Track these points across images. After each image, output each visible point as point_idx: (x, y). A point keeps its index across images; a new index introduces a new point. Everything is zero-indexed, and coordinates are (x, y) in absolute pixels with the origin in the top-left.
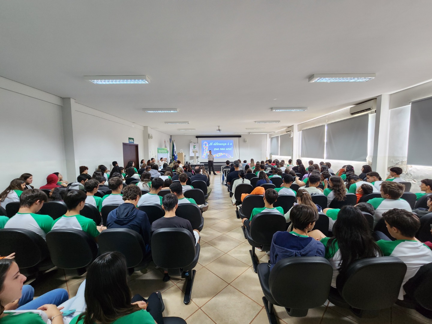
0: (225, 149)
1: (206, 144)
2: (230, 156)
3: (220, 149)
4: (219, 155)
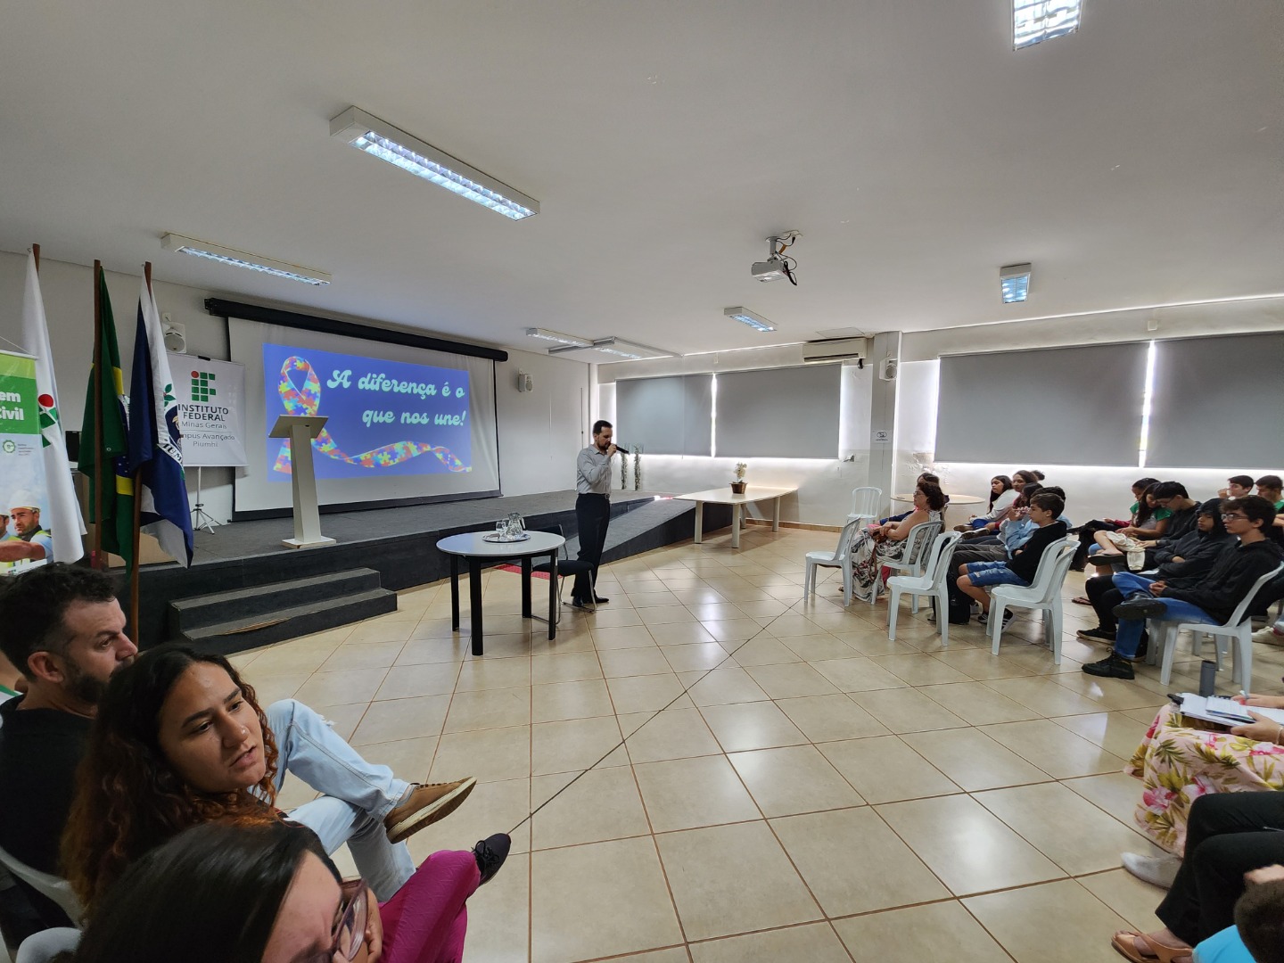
0: (431, 418)
1: (299, 378)
2: (458, 462)
3: (398, 416)
4: (399, 457)
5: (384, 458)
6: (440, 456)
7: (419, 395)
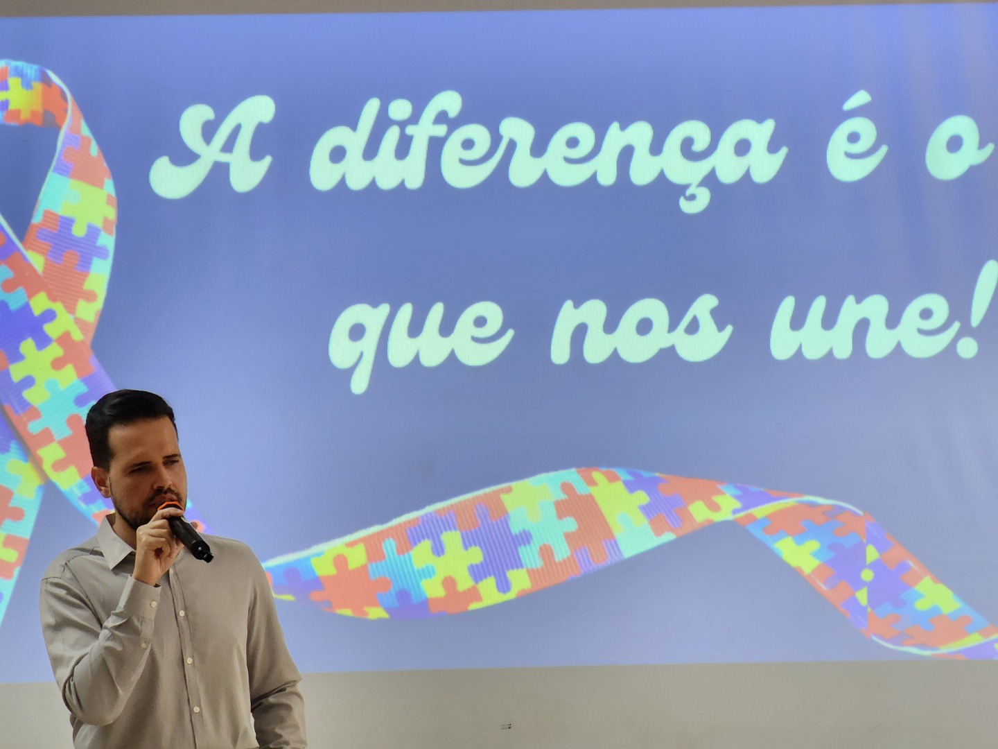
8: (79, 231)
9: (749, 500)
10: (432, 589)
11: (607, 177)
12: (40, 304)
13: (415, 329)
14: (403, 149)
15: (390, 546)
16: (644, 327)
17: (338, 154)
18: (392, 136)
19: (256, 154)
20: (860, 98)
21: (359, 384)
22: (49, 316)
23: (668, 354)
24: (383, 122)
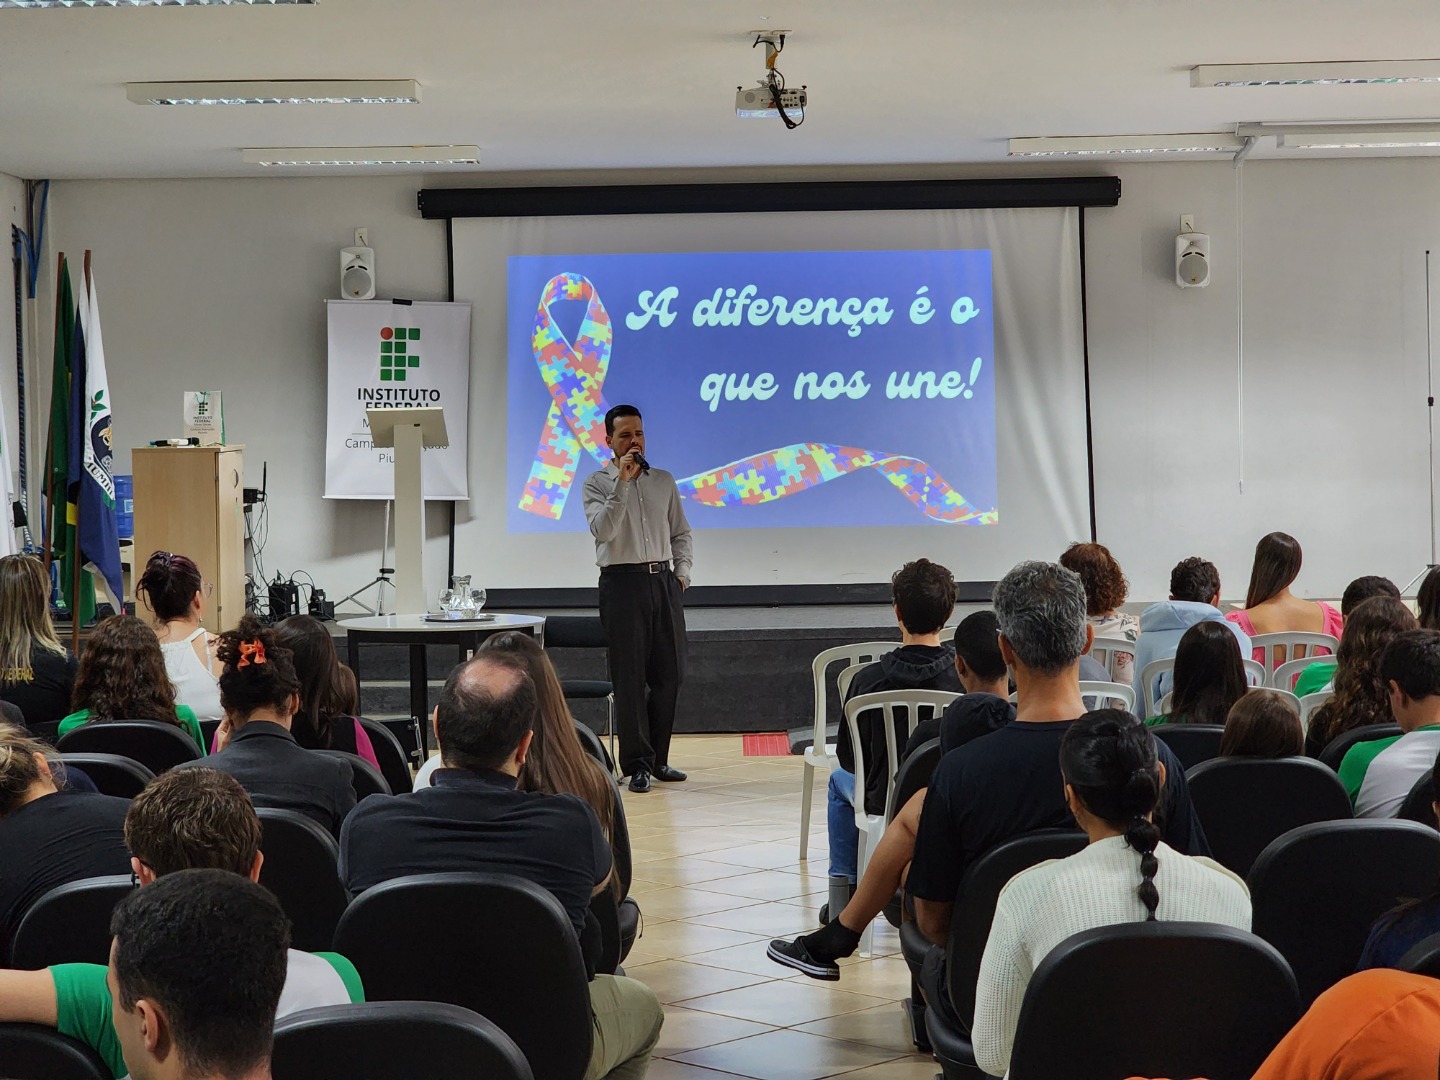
0: (876, 381)
1: (570, 315)
2: (953, 498)
3: (786, 382)
4: (785, 480)
5: (748, 484)
6: (899, 480)
7: (842, 327)
8: (596, 343)
9: (877, 457)
10: (744, 494)
11: (818, 321)
12: (580, 374)
13: (737, 384)
14: (732, 309)
15: (726, 475)
16: (833, 384)
17: (704, 311)
18: (727, 304)
19: (670, 311)
20: (924, 289)
21: (713, 407)
22: (584, 379)
23: (843, 396)
24: (723, 298)
